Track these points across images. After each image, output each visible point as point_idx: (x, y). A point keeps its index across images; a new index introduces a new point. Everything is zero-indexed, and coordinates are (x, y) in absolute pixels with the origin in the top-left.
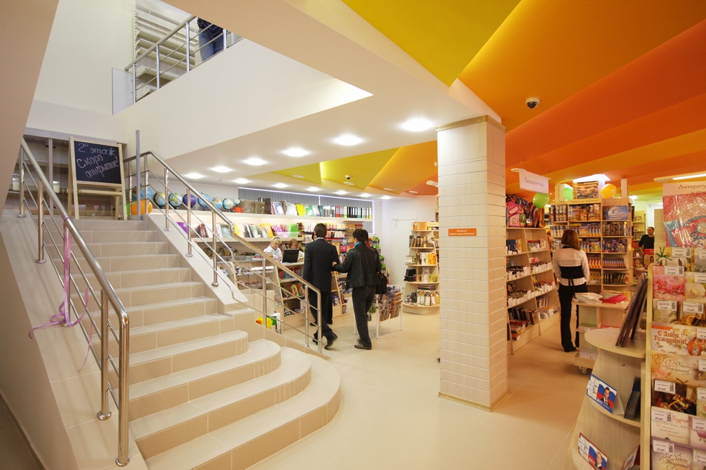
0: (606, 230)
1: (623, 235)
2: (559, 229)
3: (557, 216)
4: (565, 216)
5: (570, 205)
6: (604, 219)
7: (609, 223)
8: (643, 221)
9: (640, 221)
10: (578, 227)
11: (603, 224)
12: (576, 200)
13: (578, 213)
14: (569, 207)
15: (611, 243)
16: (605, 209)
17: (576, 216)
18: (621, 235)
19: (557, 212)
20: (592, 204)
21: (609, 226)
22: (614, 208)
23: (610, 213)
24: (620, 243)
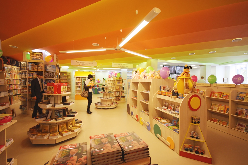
0: (46, 75)
1: (54, 78)
2: (23, 74)
3: (22, 68)
4: (26, 68)
5: (29, 62)
6: (45, 70)
7: (48, 72)
8: (70, 75)
9: (69, 75)
10: (33, 73)
11: (44, 72)
12: (32, 60)
13: (33, 67)
14: (28, 63)
15: (48, 81)
16: (46, 66)
17: (32, 68)
18: (53, 78)
19: (22, 65)
20: (40, 63)
21: (47, 73)
22: (50, 66)
23: (48, 67)
24: (52, 81)
